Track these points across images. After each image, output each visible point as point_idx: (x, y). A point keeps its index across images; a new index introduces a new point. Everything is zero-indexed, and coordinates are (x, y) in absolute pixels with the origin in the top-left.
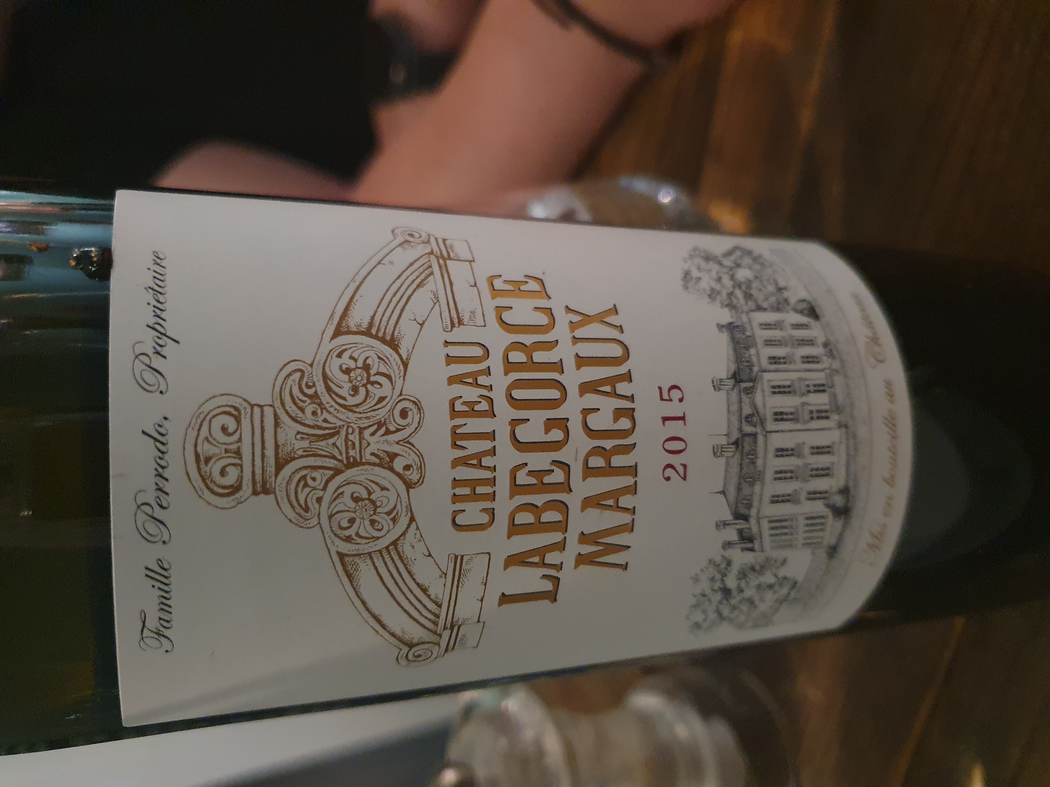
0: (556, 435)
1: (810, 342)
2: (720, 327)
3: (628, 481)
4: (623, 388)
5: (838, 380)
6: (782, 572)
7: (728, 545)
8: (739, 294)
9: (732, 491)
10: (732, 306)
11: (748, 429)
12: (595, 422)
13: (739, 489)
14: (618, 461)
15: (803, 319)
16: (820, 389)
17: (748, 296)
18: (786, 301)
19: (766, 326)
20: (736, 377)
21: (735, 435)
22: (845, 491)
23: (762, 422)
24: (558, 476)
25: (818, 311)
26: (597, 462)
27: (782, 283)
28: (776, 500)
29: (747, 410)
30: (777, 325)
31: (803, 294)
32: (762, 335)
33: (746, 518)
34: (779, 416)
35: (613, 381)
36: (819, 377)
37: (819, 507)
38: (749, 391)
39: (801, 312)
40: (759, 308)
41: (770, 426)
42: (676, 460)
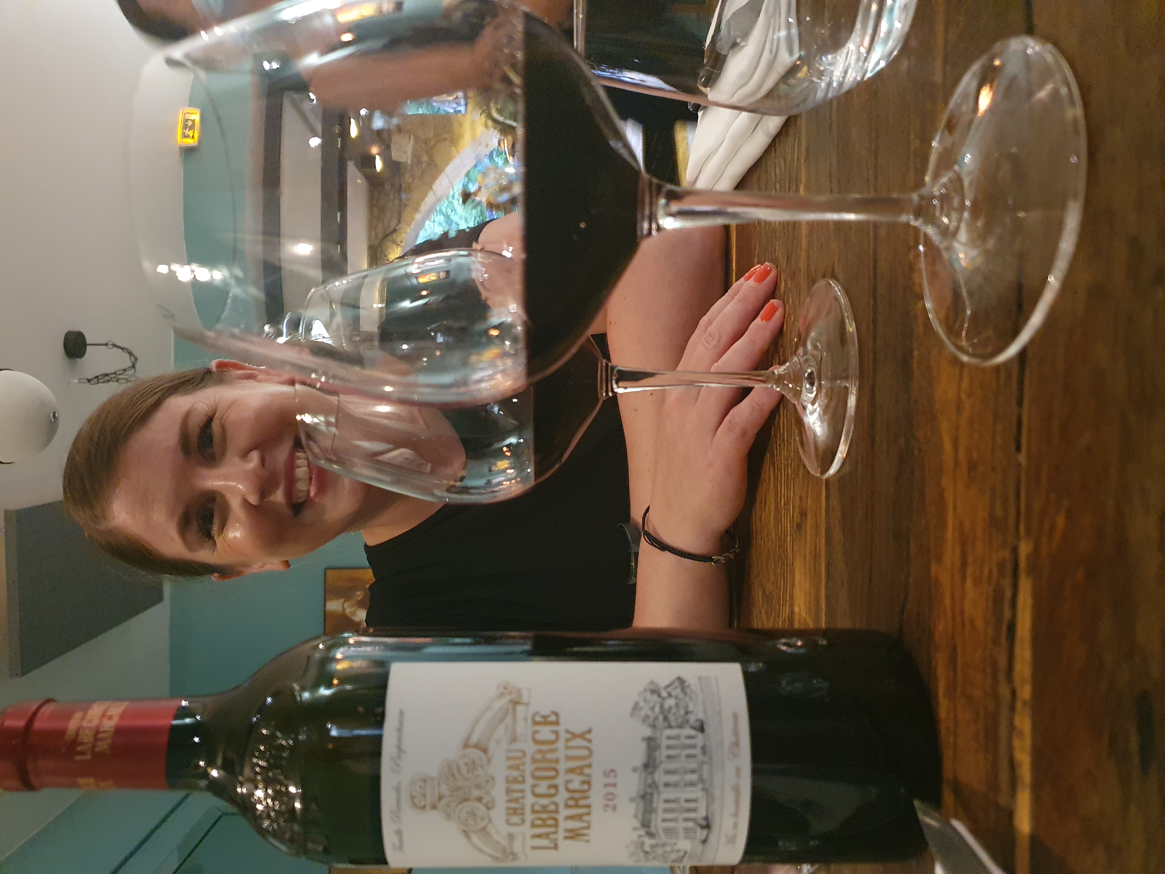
0: (552, 791)
1: (694, 747)
2: (644, 739)
3: (585, 810)
4: (587, 771)
5: (706, 768)
6: (676, 848)
7: (640, 836)
8: (661, 717)
9: (640, 816)
10: (653, 726)
11: (649, 790)
12: (571, 786)
13: (644, 815)
14: (582, 802)
15: (693, 732)
16: (693, 771)
17: (666, 718)
18: (688, 721)
19: (669, 738)
20: (646, 766)
21: (642, 792)
22: (706, 818)
23: (657, 787)
24: (553, 807)
25: (705, 726)
26: (571, 803)
27: (690, 708)
28: (664, 820)
29: (649, 781)
30: (677, 737)
31: (701, 716)
32: (665, 742)
33: (649, 827)
34: (667, 785)
35: (582, 768)
36: (694, 765)
37: (691, 824)
38: (652, 773)
39: (694, 728)
40: (670, 727)
41: (661, 788)
42: (610, 803)
